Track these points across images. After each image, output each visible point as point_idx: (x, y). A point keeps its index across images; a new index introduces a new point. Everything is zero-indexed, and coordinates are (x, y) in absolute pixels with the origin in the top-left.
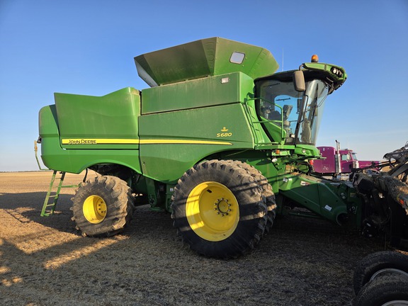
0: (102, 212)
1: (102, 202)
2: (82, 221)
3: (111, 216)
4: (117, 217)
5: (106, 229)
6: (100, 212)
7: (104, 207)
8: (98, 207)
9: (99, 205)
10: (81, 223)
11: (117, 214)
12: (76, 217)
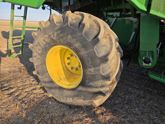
0: (72, 68)
1: (72, 55)
2: (46, 80)
3: (91, 87)
4: (102, 90)
5: (80, 102)
6: (69, 67)
7: (76, 62)
8: (67, 61)
9: (68, 58)
10: (45, 82)
11: (102, 86)
12: (38, 73)
